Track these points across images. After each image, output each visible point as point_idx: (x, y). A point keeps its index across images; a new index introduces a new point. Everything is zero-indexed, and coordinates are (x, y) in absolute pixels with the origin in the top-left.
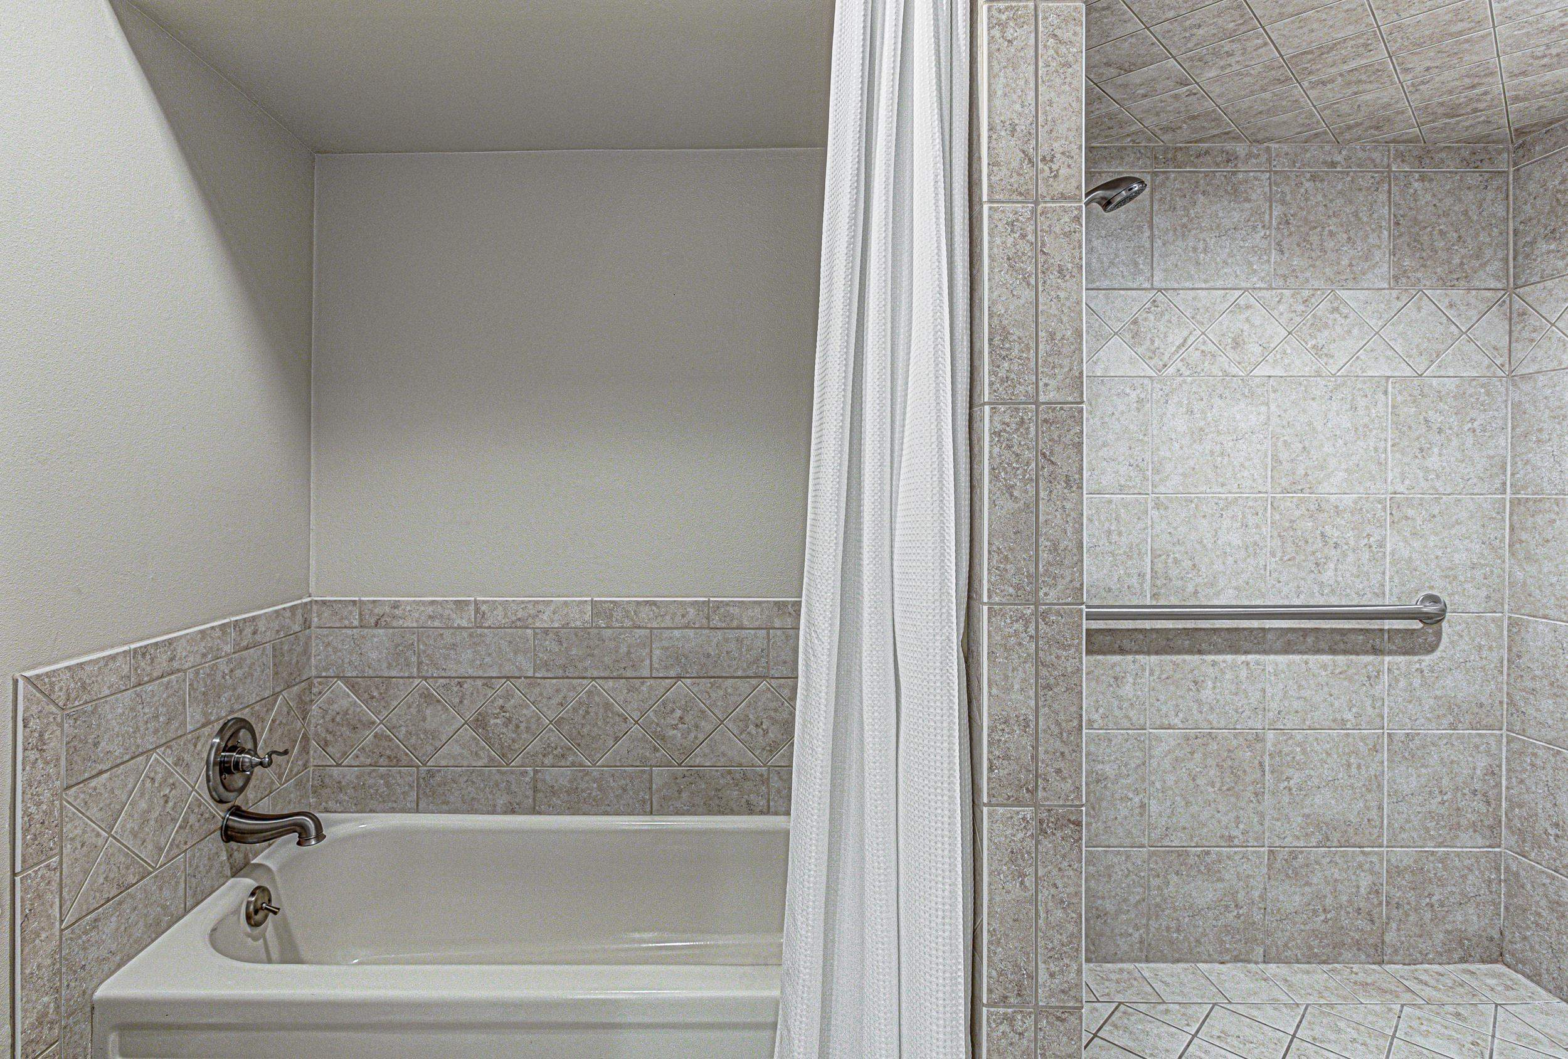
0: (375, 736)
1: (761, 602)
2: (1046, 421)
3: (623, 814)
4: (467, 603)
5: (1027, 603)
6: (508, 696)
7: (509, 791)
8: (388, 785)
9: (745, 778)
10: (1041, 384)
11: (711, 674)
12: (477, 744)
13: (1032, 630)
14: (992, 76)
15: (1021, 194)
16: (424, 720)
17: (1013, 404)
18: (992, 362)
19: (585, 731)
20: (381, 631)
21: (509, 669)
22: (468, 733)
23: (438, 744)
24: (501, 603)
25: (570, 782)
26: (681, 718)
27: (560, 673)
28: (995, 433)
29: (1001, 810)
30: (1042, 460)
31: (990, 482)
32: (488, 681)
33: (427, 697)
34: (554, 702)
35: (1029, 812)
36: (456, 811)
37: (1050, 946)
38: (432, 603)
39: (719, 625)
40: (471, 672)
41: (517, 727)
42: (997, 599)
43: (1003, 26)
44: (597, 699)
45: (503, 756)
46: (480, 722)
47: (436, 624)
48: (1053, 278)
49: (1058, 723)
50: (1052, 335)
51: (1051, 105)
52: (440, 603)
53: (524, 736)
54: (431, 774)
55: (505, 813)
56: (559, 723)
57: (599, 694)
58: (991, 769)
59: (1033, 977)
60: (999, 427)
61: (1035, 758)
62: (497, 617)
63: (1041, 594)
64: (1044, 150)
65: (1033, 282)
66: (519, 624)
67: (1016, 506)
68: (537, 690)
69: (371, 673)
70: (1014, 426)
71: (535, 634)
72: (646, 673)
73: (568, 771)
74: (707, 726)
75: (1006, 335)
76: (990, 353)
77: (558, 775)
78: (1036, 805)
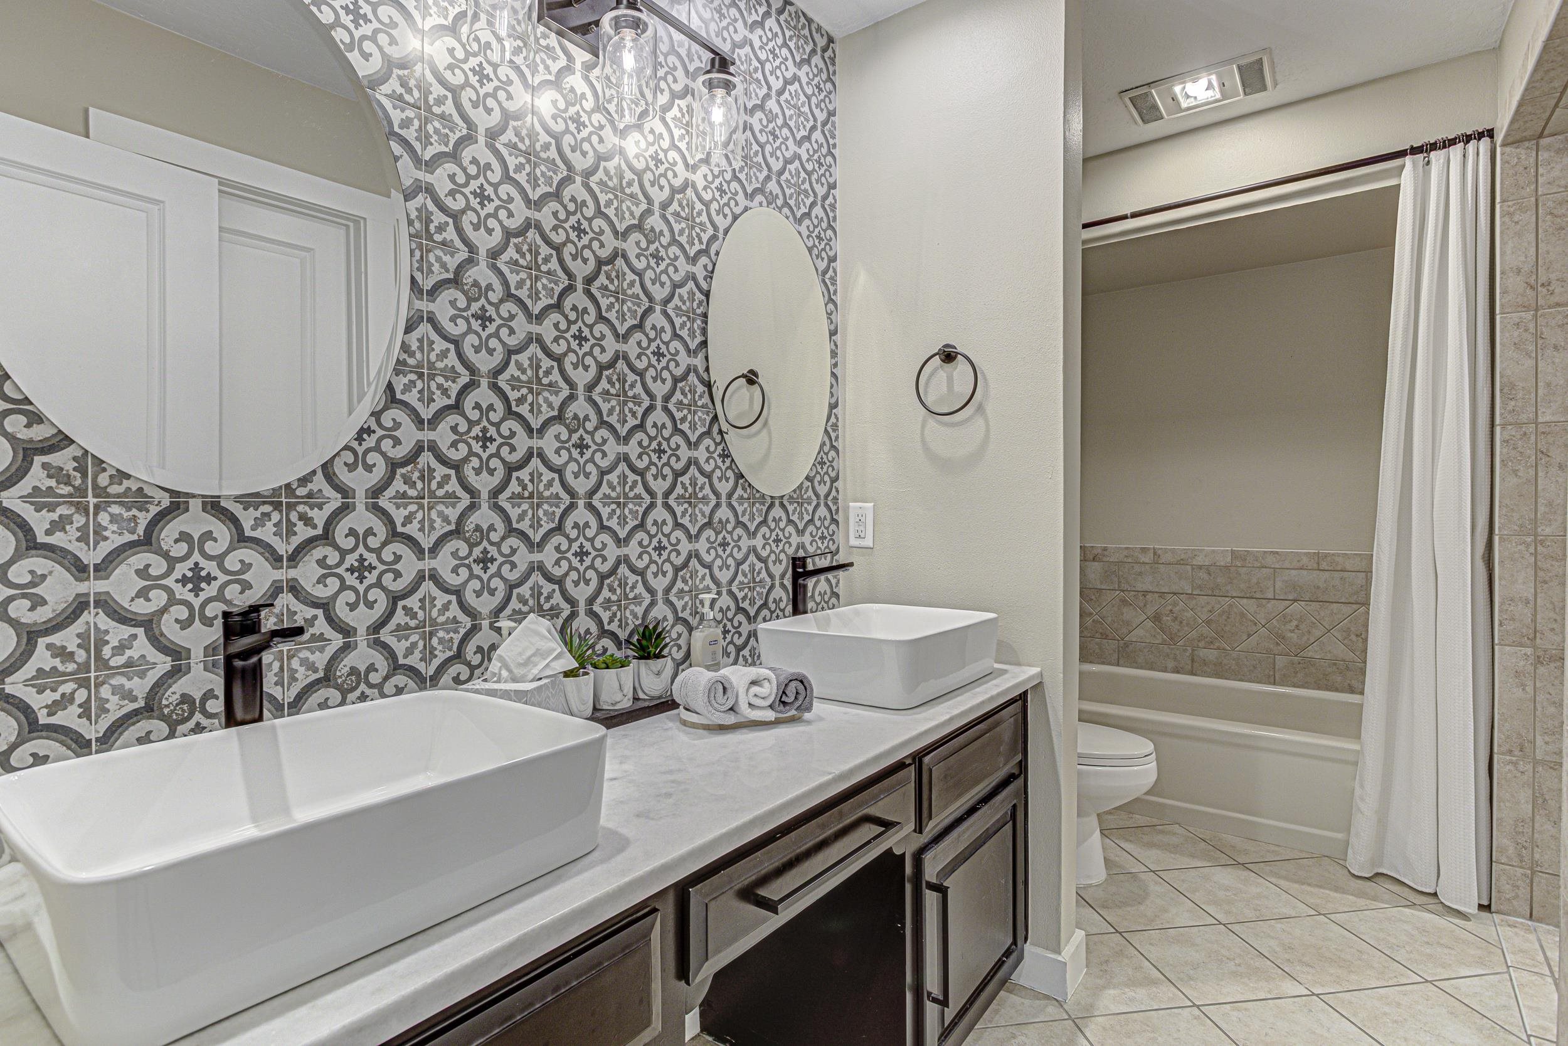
0: (1093, 621)
1: (1360, 555)
2: (1543, 433)
3: (1253, 682)
4: (1148, 549)
5: (1529, 535)
6: (1175, 604)
7: (1175, 659)
8: (1100, 648)
9: (1348, 669)
10: (1539, 412)
11: (1321, 599)
12: (1155, 630)
13: (1532, 550)
14: (1503, 243)
15: (1524, 307)
16: (1122, 614)
17: (1518, 425)
18: (1502, 402)
19: (1227, 628)
20: (1096, 563)
21: (1175, 588)
22: (1150, 624)
23: (1131, 628)
24: (1170, 550)
25: (1216, 658)
26: (1297, 626)
27: (1210, 593)
28: (1504, 441)
29: (1508, 648)
30: (1540, 455)
31: (1501, 468)
32: (1162, 594)
33: (1124, 602)
34: (1205, 609)
35: (1529, 651)
36: (1141, 668)
37: (1545, 726)
38: (1127, 548)
39: (1326, 568)
40: (1151, 588)
41: (1181, 622)
42: (1505, 532)
43: (1510, 214)
44: (1235, 610)
45: (1171, 639)
46: (1156, 618)
47: (1130, 560)
48: (1549, 352)
49: (1552, 603)
50: (1548, 385)
51: (1548, 253)
52: (1132, 548)
53: (1186, 628)
54: (1126, 645)
55: (1173, 672)
56: (1208, 622)
57: (1237, 607)
58: (1501, 625)
59: (1533, 742)
60: (1508, 438)
61: (1534, 621)
62: (1168, 558)
63: (1539, 530)
64: (1543, 279)
65: (1534, 355)
66: (1181, 562)
67: (1520, 481)
68: (1194, 602)
69: (1091, 586)
70: (1519, 437)
71: (1193, 569)
72: (1270, 596)
73: (1215, 652)
74: (1317, 633)
75: (1513, 386)
76: (1501, 397)
77: (1210, 654)
78: (1535, 647)
